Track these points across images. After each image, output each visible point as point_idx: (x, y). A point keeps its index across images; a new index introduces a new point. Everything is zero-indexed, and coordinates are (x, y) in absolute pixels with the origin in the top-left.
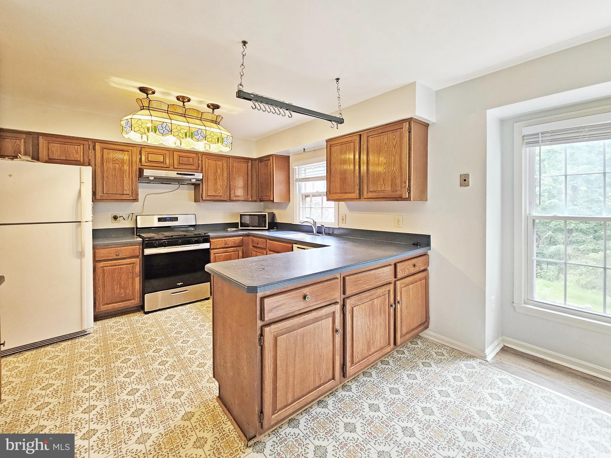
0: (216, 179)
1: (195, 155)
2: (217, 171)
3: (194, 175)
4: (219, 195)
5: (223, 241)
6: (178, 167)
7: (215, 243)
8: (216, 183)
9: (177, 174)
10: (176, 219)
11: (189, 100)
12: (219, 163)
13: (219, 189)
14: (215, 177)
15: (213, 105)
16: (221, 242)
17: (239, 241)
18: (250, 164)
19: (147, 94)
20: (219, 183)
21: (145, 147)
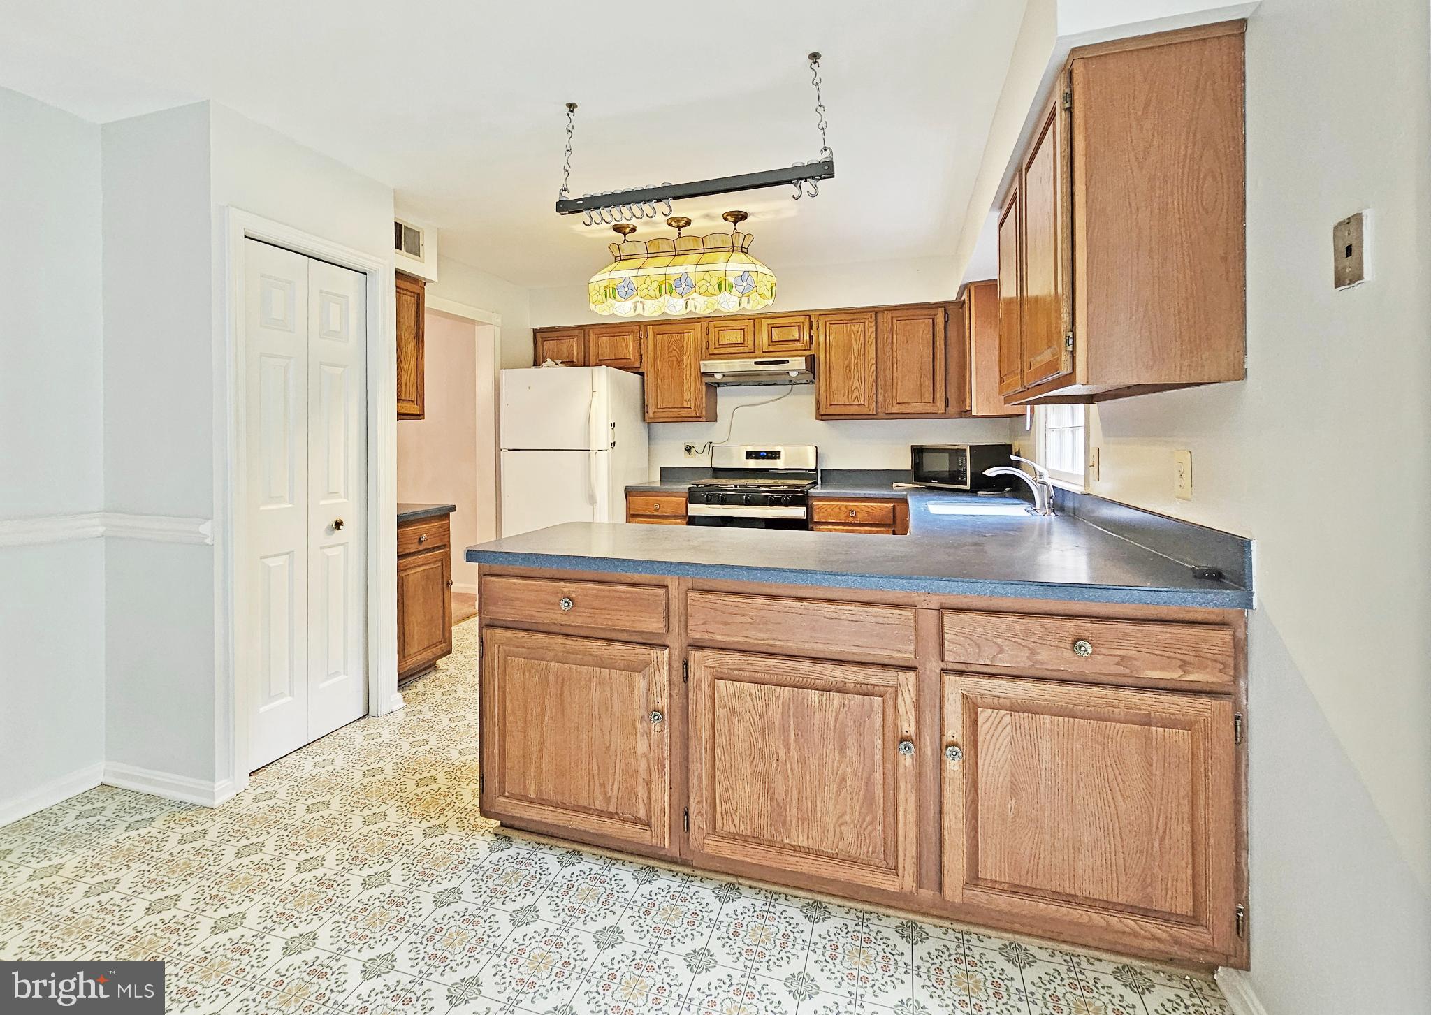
0: (849, 366)
1: (801, 319)
2: (850, 349)
3: (788, 362)
4: (856, 402)
5: (843, 508)
6: (770, 350)
7: (823, 510)
8: (848, 375)
9: (756, 363)
10: (775, 455)
11: (688, 223)
12: (855, 328)
13: (857, 388)
14: (847, 362)
15: (731, 213)
16: (837, 510)
17: (883, 513)
18: (940, 319)
19: (625, 234)
20: (857, 375)
21: (716, 319)
